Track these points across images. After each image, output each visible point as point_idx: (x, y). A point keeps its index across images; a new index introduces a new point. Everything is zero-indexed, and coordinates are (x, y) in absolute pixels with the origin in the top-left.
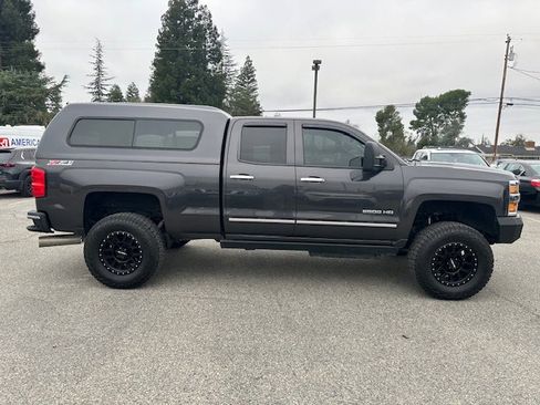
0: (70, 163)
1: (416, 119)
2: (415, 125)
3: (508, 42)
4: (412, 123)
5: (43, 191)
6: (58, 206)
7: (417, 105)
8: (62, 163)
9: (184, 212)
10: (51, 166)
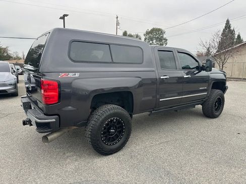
0: (77, 75)
3: (117, 18)
5: (56, 98)
8: (71, 75)
10: (62, 78)
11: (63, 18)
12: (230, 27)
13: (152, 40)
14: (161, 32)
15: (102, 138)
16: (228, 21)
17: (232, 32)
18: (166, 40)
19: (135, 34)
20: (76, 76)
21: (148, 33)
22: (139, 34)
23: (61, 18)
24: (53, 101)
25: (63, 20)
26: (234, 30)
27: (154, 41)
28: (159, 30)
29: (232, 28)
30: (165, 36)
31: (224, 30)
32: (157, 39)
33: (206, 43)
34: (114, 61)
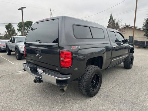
1: (19, 28)
2: (19, 30)
4: (18, 29)
7: (18, 24)
10: (73, 49)
11: (21, 9)
12: (112, 18)
16: (111, 15)
17: (114, 21)
20: (79, 48)
23: (20, 9)
26: (114, 20)
29: (113, 19)
31: (109, 20)
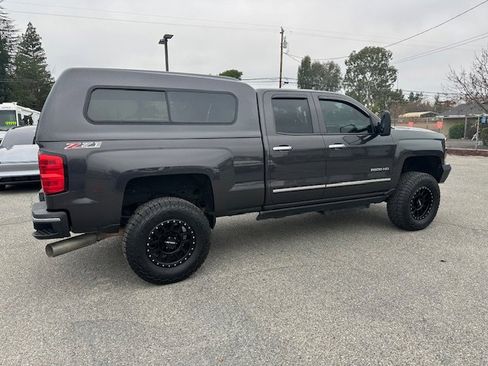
0: (98, 145)
3: (282, 33)
5: (61, 184)
6: (86, 201)
8: (85, 145)
9: (234, 189)
10: (70, 150)
11: (164, 41)
13: (363, 73)
14: (384, 55)
15: (148, 254)
18: (395, 71)
19: (326, 62)
21: (354, 58)
22: (335, 62)
23: (161, 42)
24: (55, 189)
25: (163, 46)
27: (368, 74)
28: (379, 50)
30: (391, 63)
32: (373, 70)
33: (464, 74)
34: (174, 120)
